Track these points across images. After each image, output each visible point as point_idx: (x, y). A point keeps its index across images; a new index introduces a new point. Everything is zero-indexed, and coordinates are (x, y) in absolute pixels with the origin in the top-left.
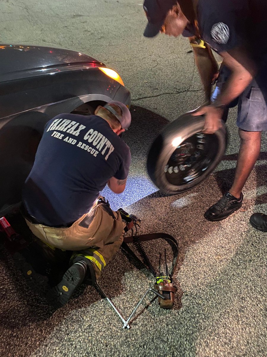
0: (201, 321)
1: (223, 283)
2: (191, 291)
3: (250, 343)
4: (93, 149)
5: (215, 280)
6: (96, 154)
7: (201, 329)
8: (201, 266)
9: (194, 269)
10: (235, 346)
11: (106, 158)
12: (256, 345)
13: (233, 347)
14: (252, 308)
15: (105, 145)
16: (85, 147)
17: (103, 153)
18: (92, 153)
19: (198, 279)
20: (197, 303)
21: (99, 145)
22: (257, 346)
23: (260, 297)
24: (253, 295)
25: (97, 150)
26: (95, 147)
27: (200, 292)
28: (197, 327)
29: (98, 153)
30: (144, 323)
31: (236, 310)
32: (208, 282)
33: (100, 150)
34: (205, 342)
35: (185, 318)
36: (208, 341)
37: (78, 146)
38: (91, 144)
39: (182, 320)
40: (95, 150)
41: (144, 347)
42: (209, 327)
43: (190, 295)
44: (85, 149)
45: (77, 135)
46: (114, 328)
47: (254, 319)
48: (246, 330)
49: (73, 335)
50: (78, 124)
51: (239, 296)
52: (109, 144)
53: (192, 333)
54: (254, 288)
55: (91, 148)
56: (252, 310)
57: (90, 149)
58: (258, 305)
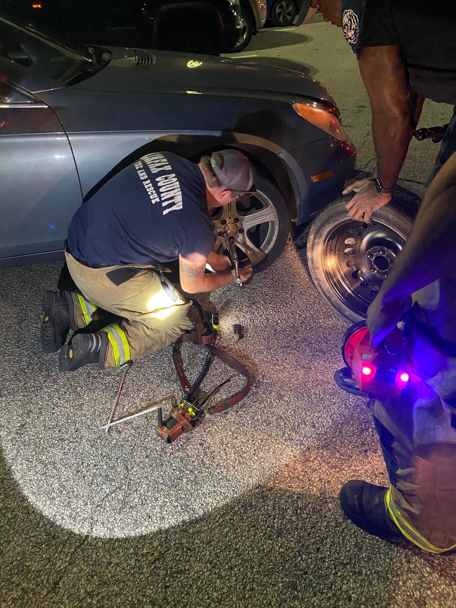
0: (185, 480)
1: (260, 463)
2: (211, 445)
3: (211, 546)
4: (156, 194)
5: (254, 454)
6: (155, 200)
7: (176, 487)
8: (256, 428)
9: (244, 425)
10: (191, 533)
11: (165, 212)
12: (215, 552)
13: (186, 531)
14: (263, 515)
15: (172, 198)
16: (149, 187)
17: (164, 204)
18: (151, 197)
19: (236, 438)
20: (202, 460)
21: (166, 193)
22: (215, 554)
23: (291, 513)
24: (282, 504)
25: (160, 198)
26: (159, 194)
27: (221, 452)
28: (174, 481)
29: (158, 200)
30: (128, 437)
31: (239, 502)
32: (244, 449)
33: (162, 199)
34: (164, 502)
35: (171, 464)
36: (168, 504)
37: (143, 182)
38: (157, 188)
39: (167, 463)
40: (157, 196)
41: (103, 457)
42: (186, 493)
43: (205, 448)
44: (147, 190)
45: (153, 172)
46: (98, 422)
47: (250, 528)
48: (224, 529)
49: (62, 402)
50: (168, 163)
51: (263, 492)
52: (179, 199)
53: (161, 483)
54: (295, 498)
55: (154, 192)
56: (260, 517)
57: (152, 193)
58: (275, 519)
